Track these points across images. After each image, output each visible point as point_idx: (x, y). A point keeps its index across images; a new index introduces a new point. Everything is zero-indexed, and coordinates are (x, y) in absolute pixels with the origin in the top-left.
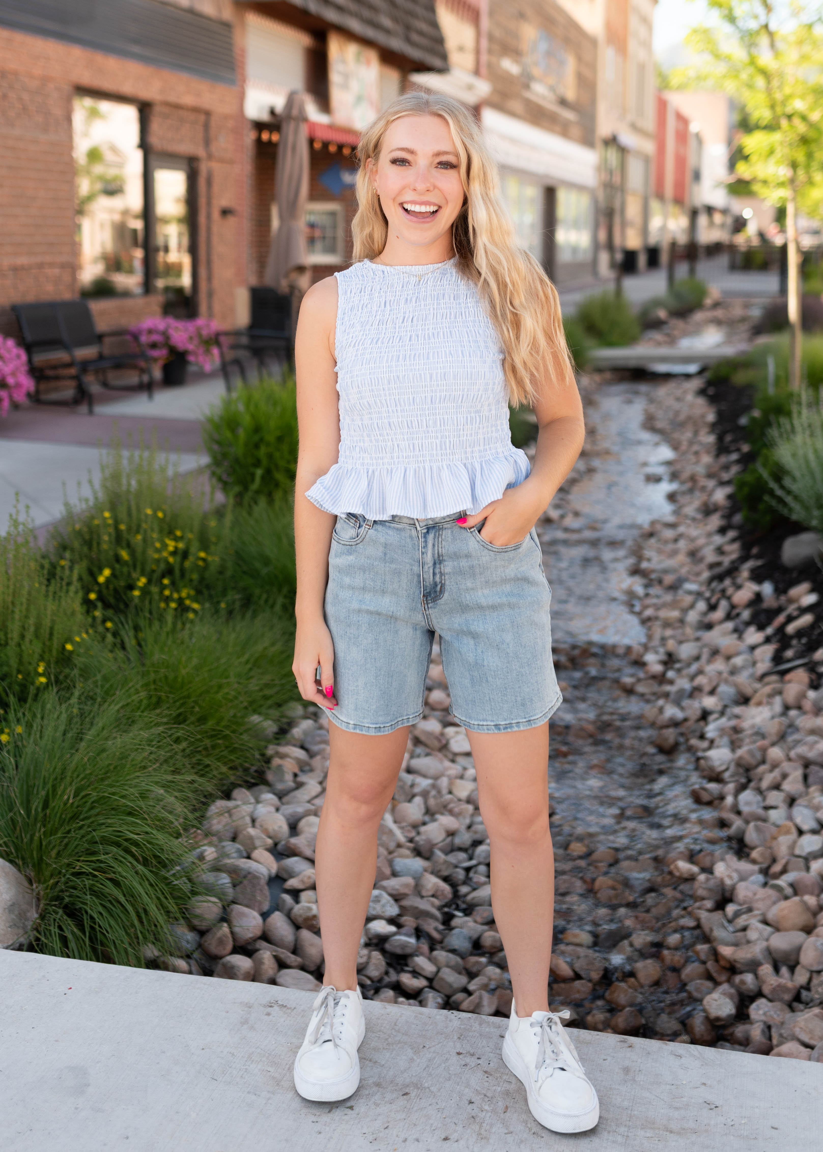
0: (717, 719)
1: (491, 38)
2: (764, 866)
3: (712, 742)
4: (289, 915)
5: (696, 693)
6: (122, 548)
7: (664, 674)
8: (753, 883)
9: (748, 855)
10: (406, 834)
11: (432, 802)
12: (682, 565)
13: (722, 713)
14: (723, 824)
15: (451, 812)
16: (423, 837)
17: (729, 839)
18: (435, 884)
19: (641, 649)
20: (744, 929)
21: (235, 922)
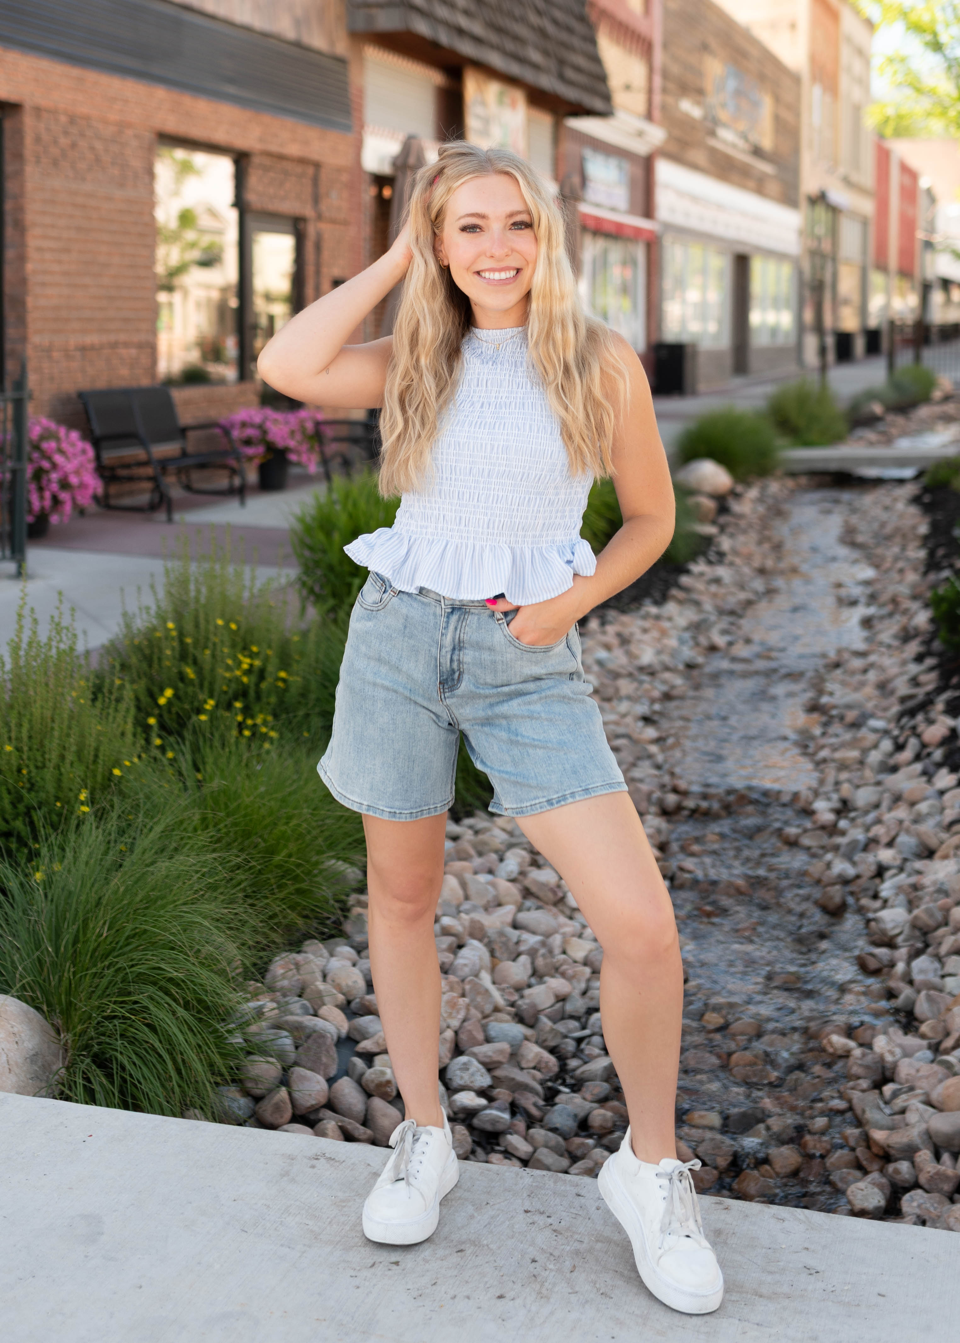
0: (895, 875)
1: (666, 75)
2: (934, 1041)
3: (886, 901)
4: (359, 1082)
5: (872, 846)
6: (187, 664)
7: (835, 825)
8: (919, 1060)
9: (917, 1029)
10: (506, 997)
11: (540, 962)
12: (869, 699)
13: (901, 869)
14: (891, 995)
15: (563, 975)
16: (527, 1001)
17: (897, 1011)
18: (537, 1054)
19: (810, 795)
20: (903, 1111)
21: (295, 1087)
